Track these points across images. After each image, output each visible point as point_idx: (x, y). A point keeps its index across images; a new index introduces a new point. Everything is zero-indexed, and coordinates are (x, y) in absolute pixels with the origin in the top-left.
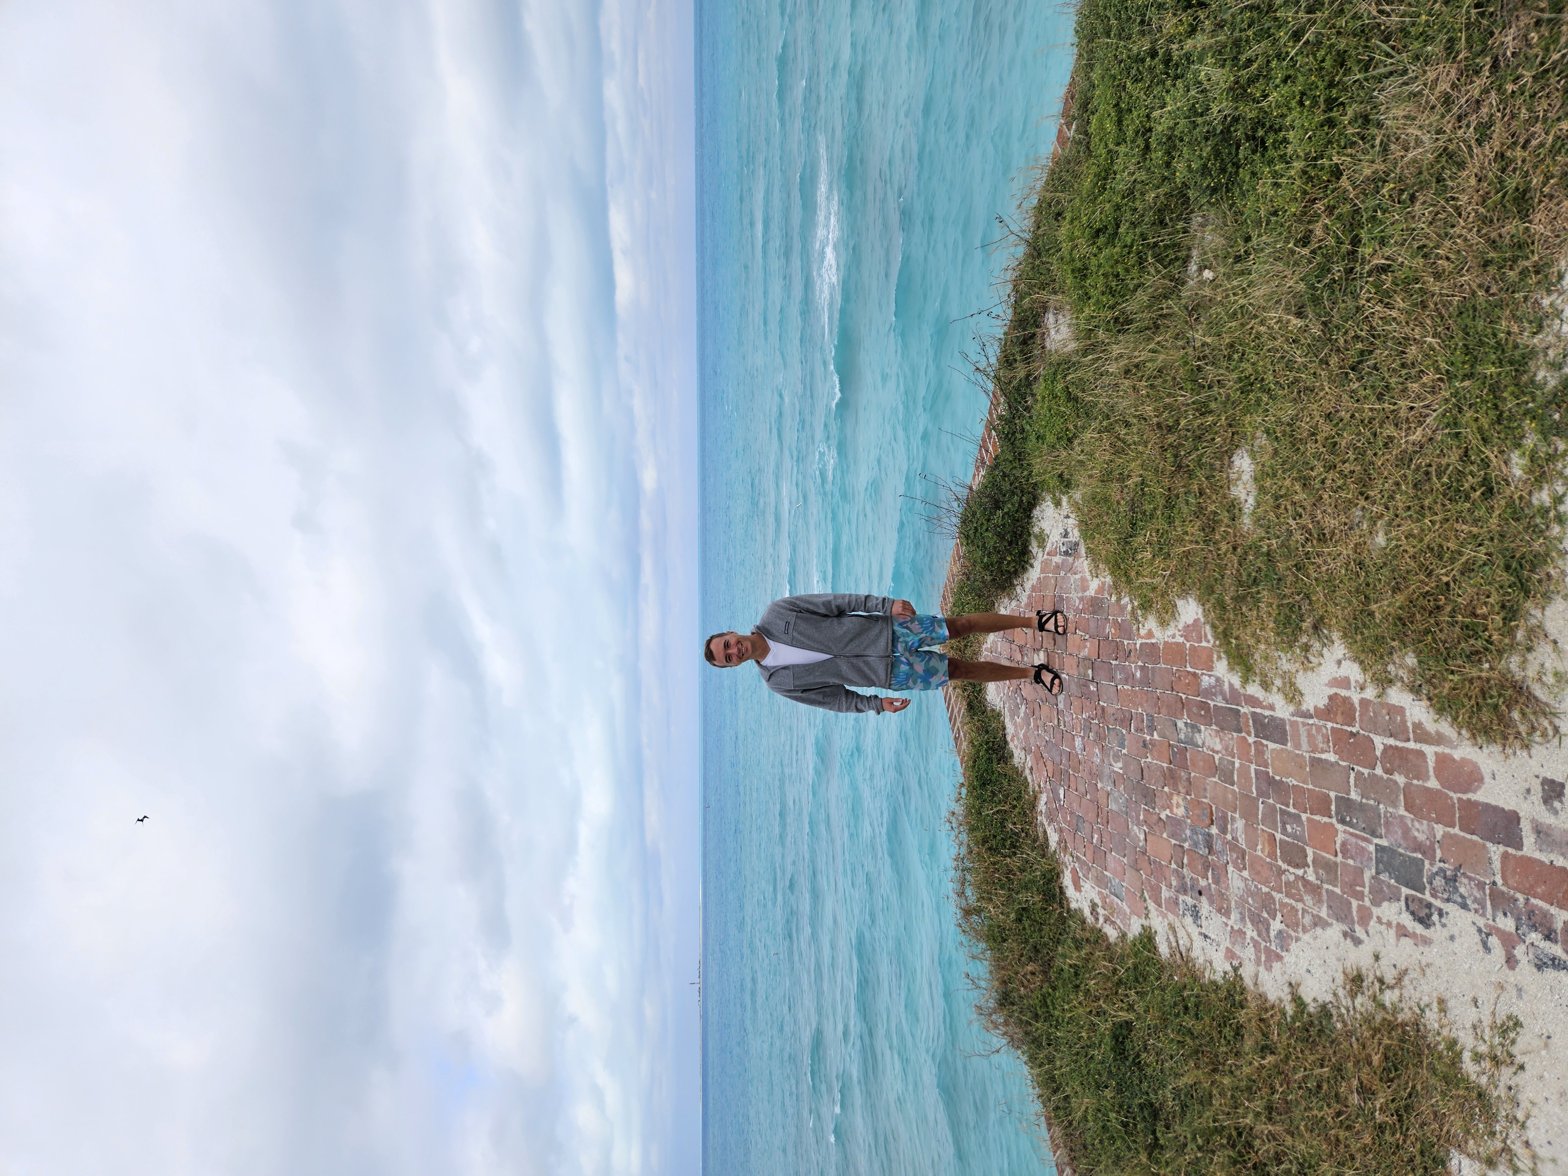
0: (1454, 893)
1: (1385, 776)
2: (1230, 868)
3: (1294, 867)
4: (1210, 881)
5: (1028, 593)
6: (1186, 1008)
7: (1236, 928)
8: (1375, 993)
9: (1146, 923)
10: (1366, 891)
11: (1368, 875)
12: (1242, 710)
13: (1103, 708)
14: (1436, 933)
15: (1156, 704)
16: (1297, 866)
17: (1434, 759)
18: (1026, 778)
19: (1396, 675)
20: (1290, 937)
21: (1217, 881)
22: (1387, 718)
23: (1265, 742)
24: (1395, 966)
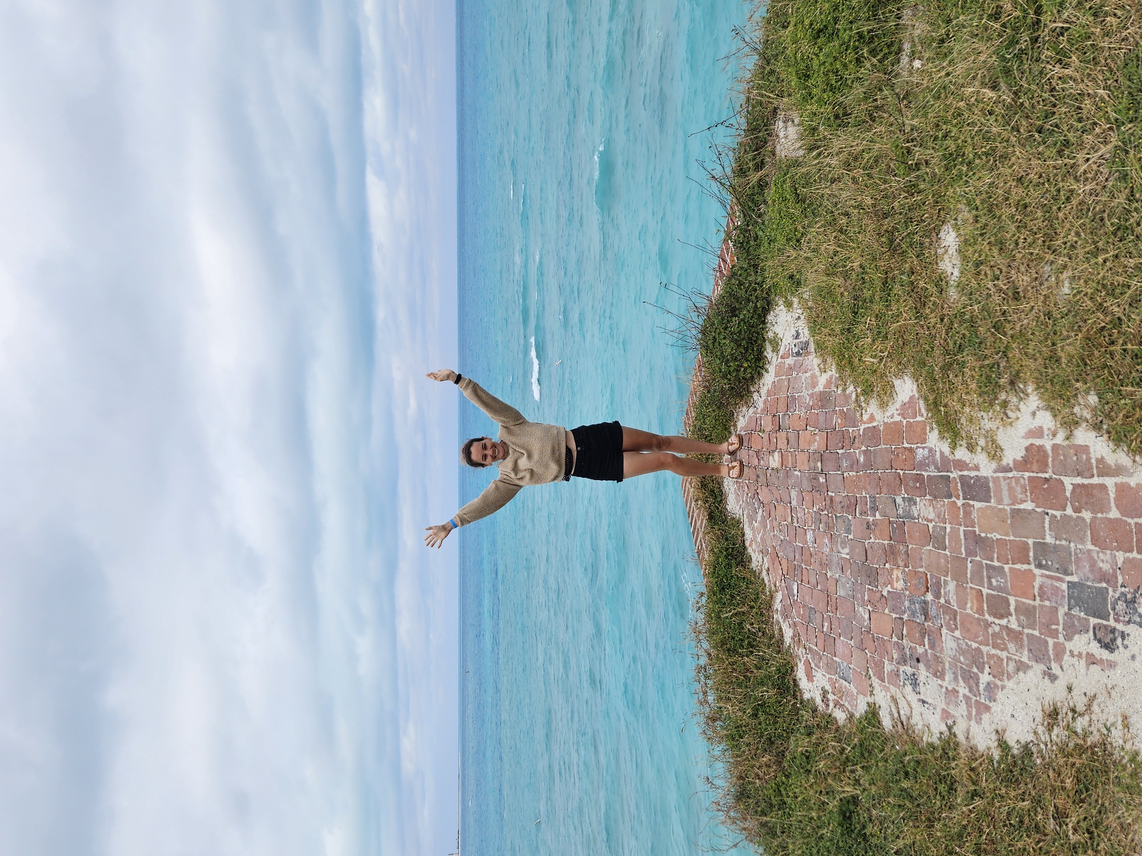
0: (1134, 614)
1: (1075, 515)
2: (944, 631)
3: (999, 618)
4: (927, 647)
5: (763, 398)
6: (907, 774)
7: (950, 688)
8: (1069, 722)
9: (870, 700)
10: (1060, 628)
11: (1062, 611)
12: (952, 475)
13: (831, 499)
14: (1120, 656)
15: (878, 484)
16: (1002, 617)
17: (1114, 490)
18: (763, 580)
19: (1082, 416)
20: (996, 686)
21: (932, 646)
22: (1075, 458)
23: (972, 502)
24: (1085, 694)
